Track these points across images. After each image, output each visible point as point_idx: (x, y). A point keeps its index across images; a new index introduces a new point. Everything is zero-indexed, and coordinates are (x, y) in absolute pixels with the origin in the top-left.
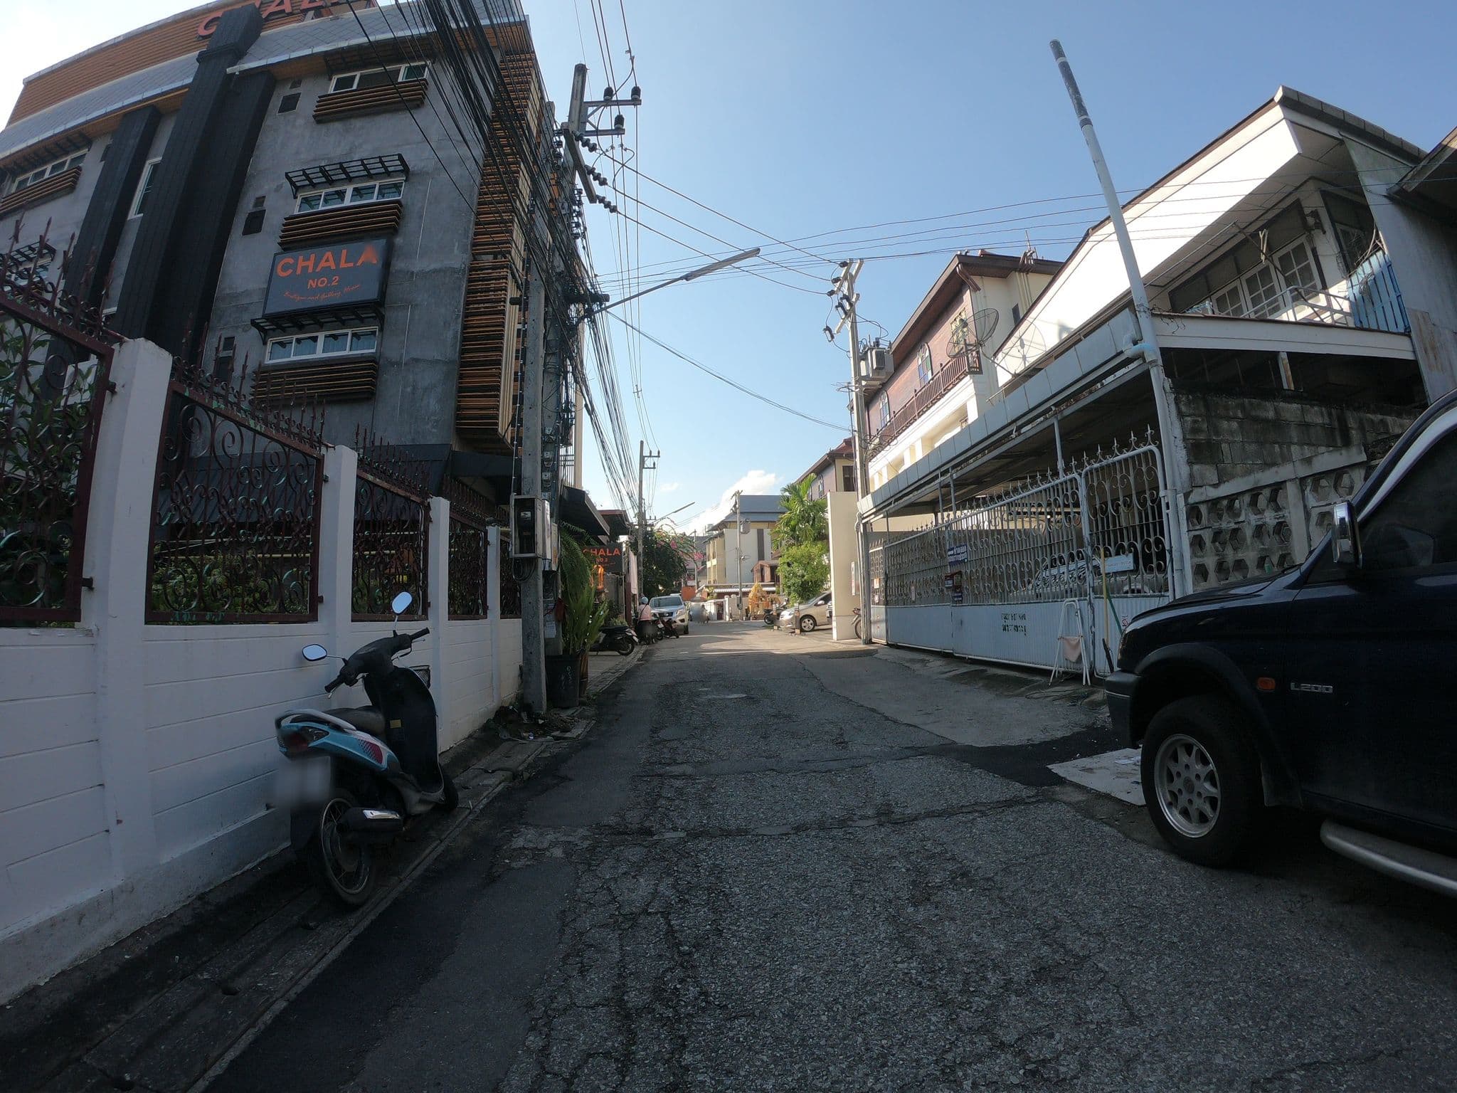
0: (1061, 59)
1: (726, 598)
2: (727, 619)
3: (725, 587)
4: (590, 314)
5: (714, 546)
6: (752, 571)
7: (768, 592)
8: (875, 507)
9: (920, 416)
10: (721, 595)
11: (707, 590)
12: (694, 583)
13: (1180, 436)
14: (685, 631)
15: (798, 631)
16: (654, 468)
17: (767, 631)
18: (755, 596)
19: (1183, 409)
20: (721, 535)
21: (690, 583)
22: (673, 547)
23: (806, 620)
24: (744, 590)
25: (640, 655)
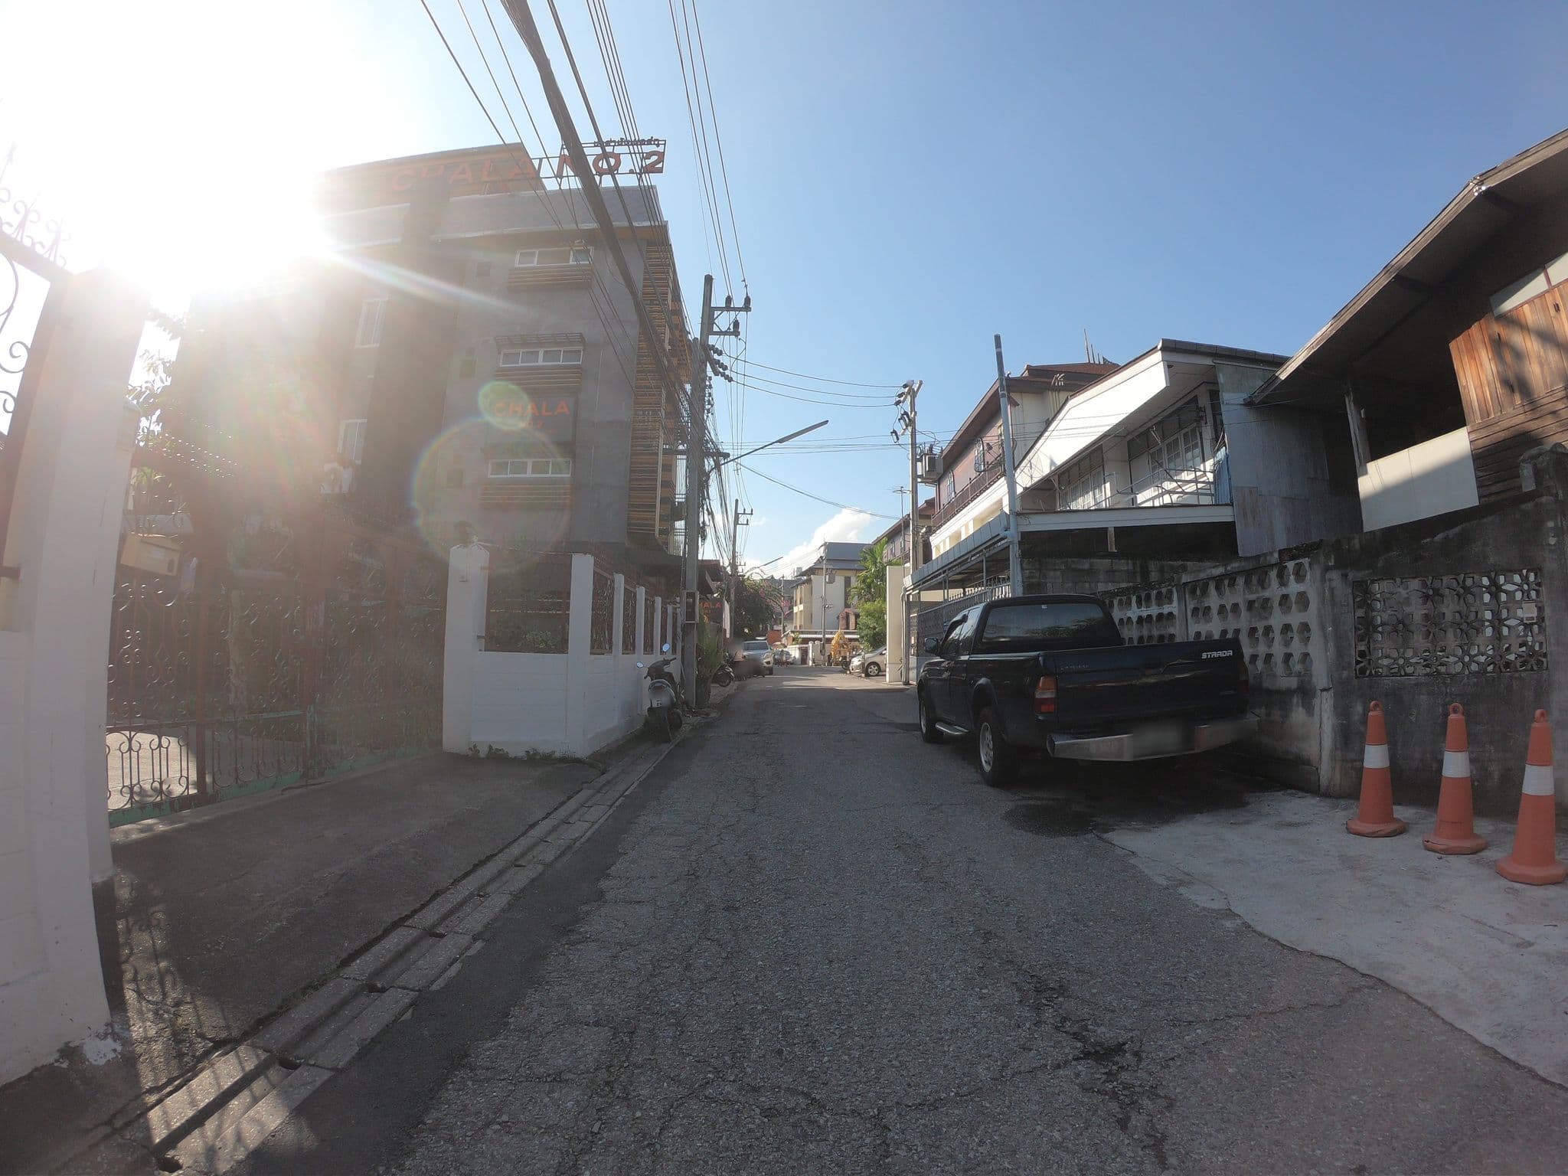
0: (999, 350)
1: (810, 644)
2: (810, 664)
3: (810, 633)
4: (718, 466)
5: (801, 591)
6: (838, 618)
7: (851, 640)
8: (913, 584)
9: (972, 501)
10: (806, 641)
11: (793, 635)
12: (780, 628)
13: (1021, 580)
14: (771, 671)
15: (863, 675)
16: (747, 524)
17: (843, 675)
18: (837, 643)
19: (1024, 565)
20: (809, 581)
21: (776, 628)
22: (763, 595)
23: (872, 666)
24: (827, 636)
25: (735, 687)
